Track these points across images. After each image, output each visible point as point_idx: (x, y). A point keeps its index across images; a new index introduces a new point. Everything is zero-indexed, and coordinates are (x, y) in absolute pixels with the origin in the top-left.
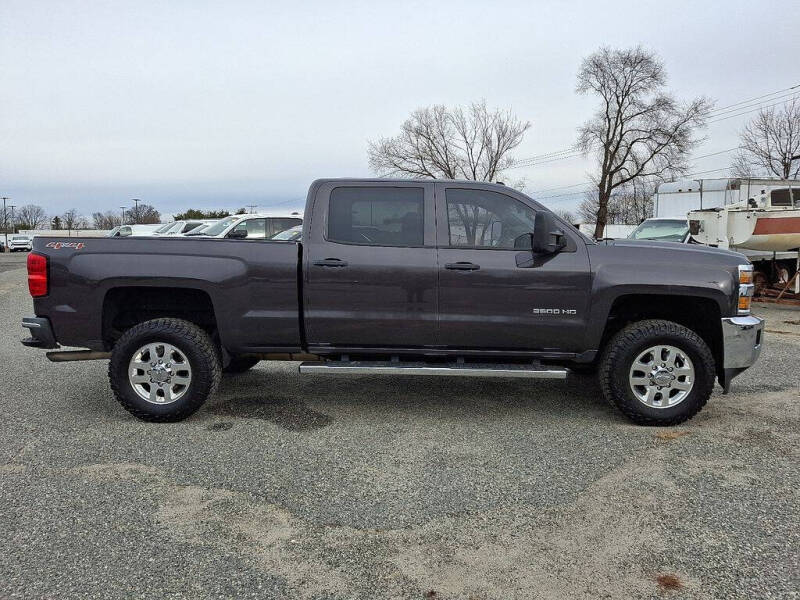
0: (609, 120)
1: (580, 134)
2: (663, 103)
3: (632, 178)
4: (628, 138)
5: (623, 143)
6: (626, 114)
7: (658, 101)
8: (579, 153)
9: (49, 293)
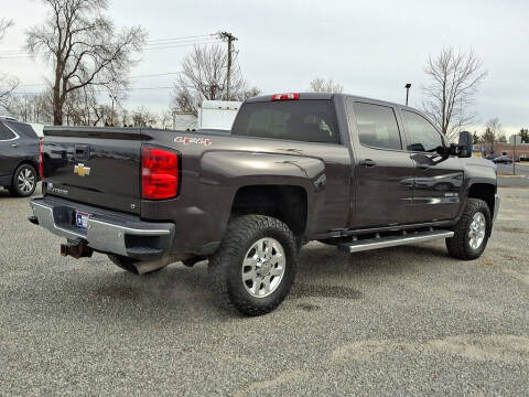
0: (60, 30)
1: (27, 37)
2: (104, 25)
3: (84, 85)
4: (77, 49)
5: (71, 53)
6: (73, 27)
7: (98, 21)
8: (26, 54)
9: (178, 194)
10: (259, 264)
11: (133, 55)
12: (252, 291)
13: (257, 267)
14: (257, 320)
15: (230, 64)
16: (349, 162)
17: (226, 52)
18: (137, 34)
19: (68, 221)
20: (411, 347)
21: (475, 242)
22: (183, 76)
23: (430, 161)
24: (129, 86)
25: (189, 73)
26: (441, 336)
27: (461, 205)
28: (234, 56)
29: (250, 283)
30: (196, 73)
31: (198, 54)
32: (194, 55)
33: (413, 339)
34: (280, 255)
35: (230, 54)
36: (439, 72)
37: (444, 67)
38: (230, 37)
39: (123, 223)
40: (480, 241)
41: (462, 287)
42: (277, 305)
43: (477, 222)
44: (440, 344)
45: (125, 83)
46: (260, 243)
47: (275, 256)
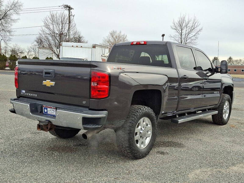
9: (109, 95)
10: (141, 131)
11: (14, 17)
12: (138, 145)
13: (140, 133)
14: (141, 161)
15: (70, 22)
16: (177, 77)
17: (68, 16)
18: (17, 5)
19: (37, 111)
20: (223, 171)
21: (225, 115)
22: (44, 28)
23: (206, 75)
24: (12, 33)
25: (47, 26)
26: (233, 164)
27: (220, 97)
28: (72, 18)
29: (137, 141)
30: (51, 27)
31: (52, 16)
32: (50, 17)
33: (222, 167)
34: (150, 126)
35: (69, 16)
36: (179, 28)
37: (181, 26)
38: (69, 8)
39: (81, 112)
40: (227, 115)
41: (228, 139)
42: (149, 152)
43: (226, 106)
44: (235, 168)
45: (9, 32)
46: (142, 120)
47: (147, 127)
